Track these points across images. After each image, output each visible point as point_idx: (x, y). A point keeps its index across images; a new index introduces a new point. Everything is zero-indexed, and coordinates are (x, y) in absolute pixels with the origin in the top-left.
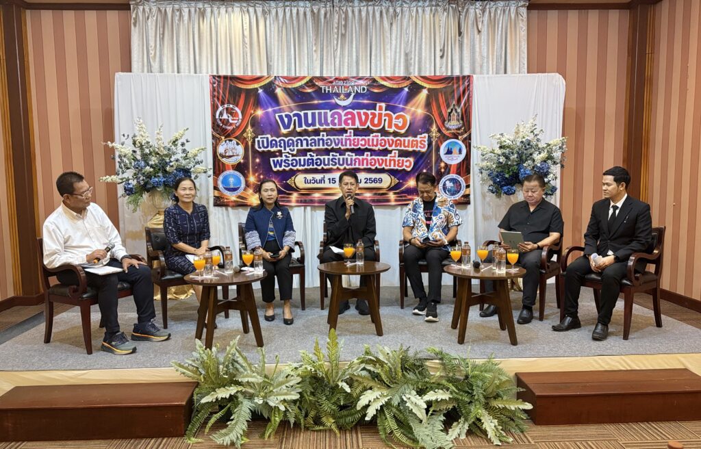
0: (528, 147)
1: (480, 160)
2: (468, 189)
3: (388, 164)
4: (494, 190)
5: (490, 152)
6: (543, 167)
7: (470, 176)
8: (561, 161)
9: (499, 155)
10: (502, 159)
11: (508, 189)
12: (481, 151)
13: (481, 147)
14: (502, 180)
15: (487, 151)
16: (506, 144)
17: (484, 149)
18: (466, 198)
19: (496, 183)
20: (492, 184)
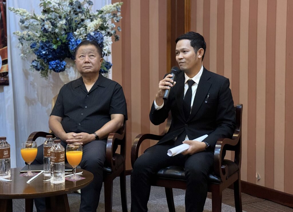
0: (78, 10)
1: (18, 28)
2: (5, 65)
4: (39, 66)
5: (31, 17)
6: (97, 37)
7: (7, 49)
8: (115, 32)
9: (44, 21)
10: (48, 24)
11: (56, 65)
12: (19, 15)
13: (19, 10)
14: (48, 52)
15: (28, 16)
16: (51, 8)
17: (23, 13)
18: (3, 78)
19: (42, 57)
20: (36, 59)
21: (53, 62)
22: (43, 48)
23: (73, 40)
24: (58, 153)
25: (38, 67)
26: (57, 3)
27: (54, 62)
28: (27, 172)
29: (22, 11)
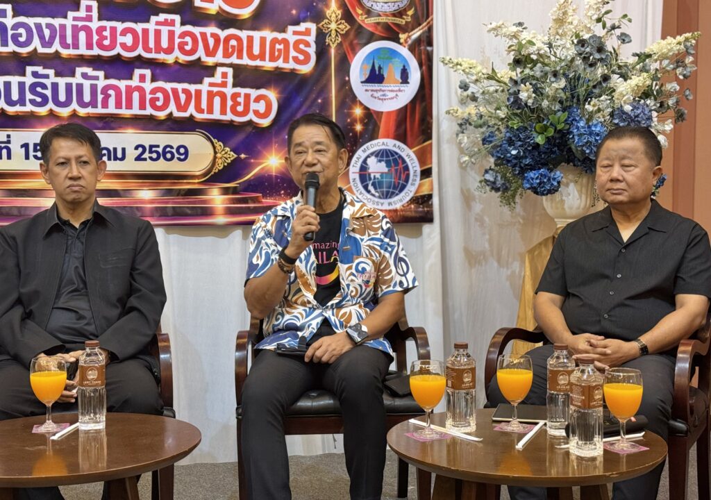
0: (595, 56)
1: (455, 100)
2: (427, 180)
3: (204, 105)
5: (486, 76)
6: (637, 116)
7: (431, 145)
8: (677, 102)
9: (516, 82)
10: (527, 91)
11: (540, 179)
12: (462, 72)
13: (462, 63)
14: (524, 152)
15: (480, 74)
16: (532, 54)
17: (471, 68)
18: (421, 206)
19: (509, 161)
20: (493, 167)
21: (532, 174)
22: (510, 142)
23: (582, 124)
24: (589, 387)
25: (498, 183)
26: (545, 44)
27: (535, 174)
28: (509, 422)
29: (469, 64)
